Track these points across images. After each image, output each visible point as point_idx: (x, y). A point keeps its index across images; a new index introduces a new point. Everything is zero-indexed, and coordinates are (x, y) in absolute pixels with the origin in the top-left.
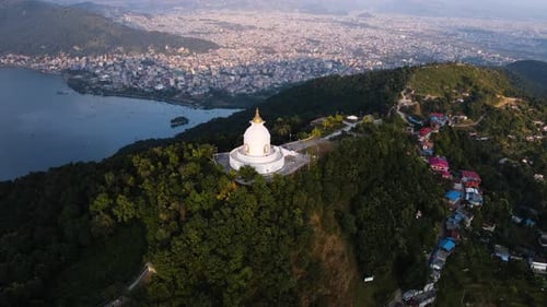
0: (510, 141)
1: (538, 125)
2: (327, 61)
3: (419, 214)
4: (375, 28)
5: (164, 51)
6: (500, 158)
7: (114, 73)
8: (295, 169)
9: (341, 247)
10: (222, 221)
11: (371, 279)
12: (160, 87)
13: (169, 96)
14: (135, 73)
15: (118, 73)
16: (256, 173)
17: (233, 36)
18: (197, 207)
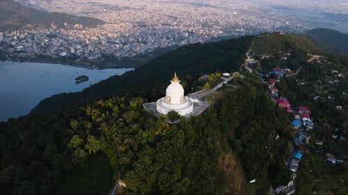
0: (319, 84)
1: (335, 73)
2: (184, 31)
3: (278, 137)
4: (214, 7)
5: (64, 27)
6: (314, 97)
7: (27, 45)
8: (201, 111)
9: (233, 162)
10: (164, 149)
11: (254, 181)
12: (64, 54)
13: (71, 60)
14: (43, 44)
15: (30, 45)
16: (179, 116)
17: (114, 15)
18: (145, 141)
